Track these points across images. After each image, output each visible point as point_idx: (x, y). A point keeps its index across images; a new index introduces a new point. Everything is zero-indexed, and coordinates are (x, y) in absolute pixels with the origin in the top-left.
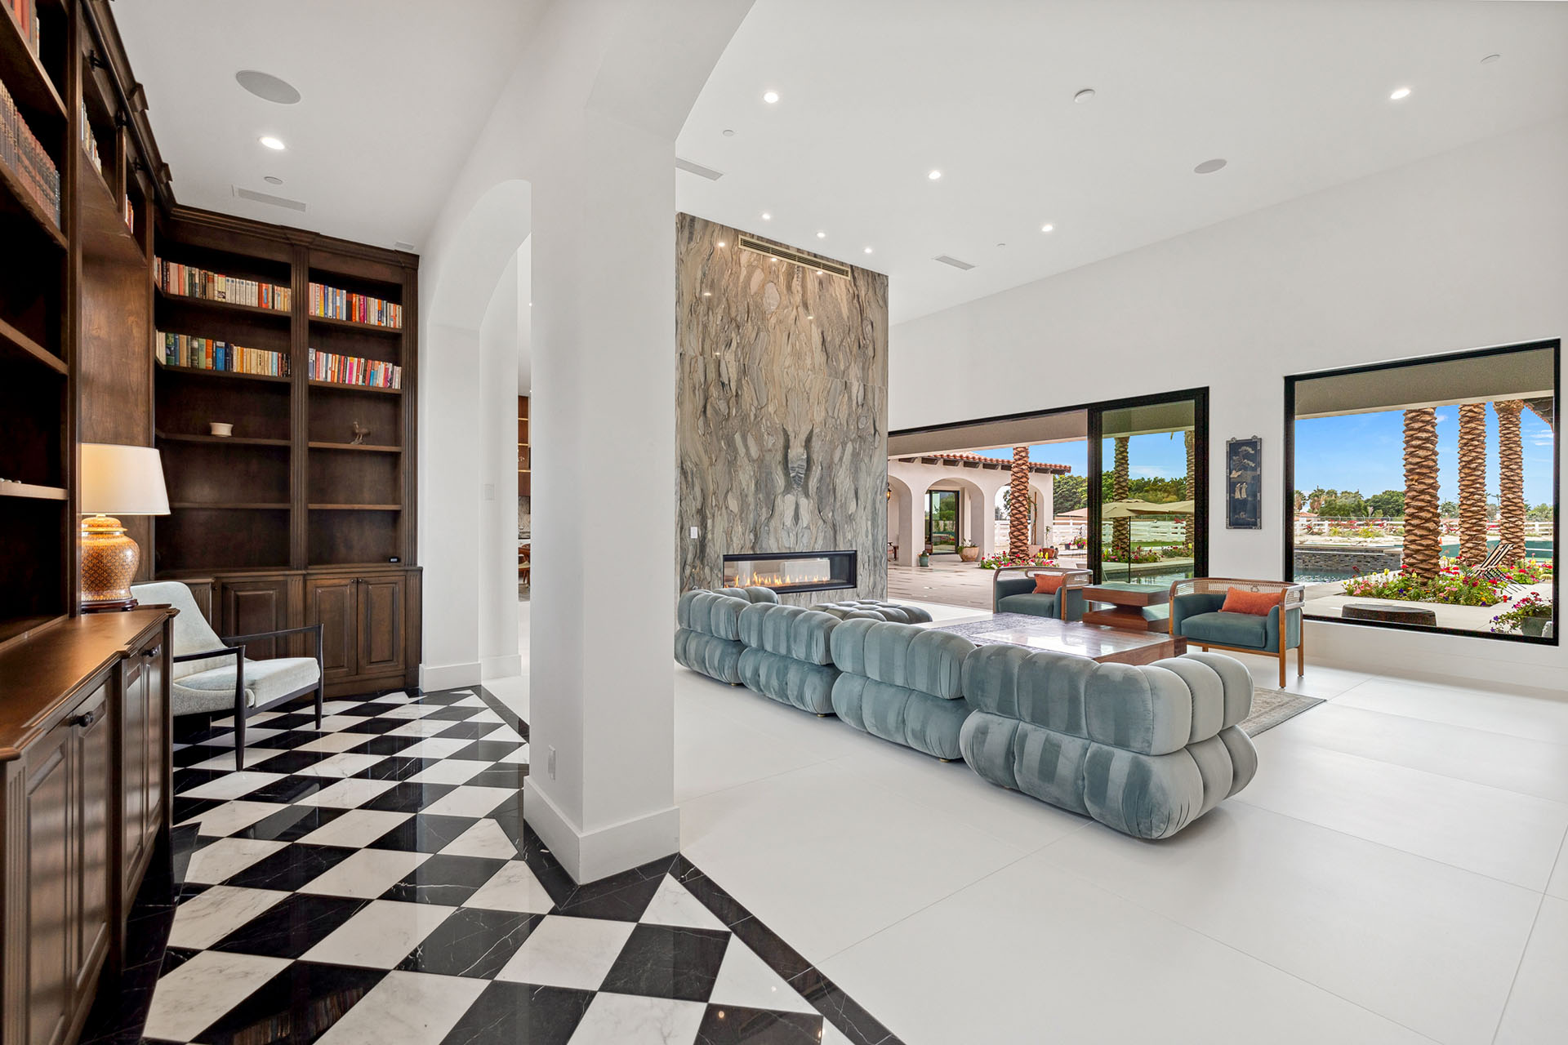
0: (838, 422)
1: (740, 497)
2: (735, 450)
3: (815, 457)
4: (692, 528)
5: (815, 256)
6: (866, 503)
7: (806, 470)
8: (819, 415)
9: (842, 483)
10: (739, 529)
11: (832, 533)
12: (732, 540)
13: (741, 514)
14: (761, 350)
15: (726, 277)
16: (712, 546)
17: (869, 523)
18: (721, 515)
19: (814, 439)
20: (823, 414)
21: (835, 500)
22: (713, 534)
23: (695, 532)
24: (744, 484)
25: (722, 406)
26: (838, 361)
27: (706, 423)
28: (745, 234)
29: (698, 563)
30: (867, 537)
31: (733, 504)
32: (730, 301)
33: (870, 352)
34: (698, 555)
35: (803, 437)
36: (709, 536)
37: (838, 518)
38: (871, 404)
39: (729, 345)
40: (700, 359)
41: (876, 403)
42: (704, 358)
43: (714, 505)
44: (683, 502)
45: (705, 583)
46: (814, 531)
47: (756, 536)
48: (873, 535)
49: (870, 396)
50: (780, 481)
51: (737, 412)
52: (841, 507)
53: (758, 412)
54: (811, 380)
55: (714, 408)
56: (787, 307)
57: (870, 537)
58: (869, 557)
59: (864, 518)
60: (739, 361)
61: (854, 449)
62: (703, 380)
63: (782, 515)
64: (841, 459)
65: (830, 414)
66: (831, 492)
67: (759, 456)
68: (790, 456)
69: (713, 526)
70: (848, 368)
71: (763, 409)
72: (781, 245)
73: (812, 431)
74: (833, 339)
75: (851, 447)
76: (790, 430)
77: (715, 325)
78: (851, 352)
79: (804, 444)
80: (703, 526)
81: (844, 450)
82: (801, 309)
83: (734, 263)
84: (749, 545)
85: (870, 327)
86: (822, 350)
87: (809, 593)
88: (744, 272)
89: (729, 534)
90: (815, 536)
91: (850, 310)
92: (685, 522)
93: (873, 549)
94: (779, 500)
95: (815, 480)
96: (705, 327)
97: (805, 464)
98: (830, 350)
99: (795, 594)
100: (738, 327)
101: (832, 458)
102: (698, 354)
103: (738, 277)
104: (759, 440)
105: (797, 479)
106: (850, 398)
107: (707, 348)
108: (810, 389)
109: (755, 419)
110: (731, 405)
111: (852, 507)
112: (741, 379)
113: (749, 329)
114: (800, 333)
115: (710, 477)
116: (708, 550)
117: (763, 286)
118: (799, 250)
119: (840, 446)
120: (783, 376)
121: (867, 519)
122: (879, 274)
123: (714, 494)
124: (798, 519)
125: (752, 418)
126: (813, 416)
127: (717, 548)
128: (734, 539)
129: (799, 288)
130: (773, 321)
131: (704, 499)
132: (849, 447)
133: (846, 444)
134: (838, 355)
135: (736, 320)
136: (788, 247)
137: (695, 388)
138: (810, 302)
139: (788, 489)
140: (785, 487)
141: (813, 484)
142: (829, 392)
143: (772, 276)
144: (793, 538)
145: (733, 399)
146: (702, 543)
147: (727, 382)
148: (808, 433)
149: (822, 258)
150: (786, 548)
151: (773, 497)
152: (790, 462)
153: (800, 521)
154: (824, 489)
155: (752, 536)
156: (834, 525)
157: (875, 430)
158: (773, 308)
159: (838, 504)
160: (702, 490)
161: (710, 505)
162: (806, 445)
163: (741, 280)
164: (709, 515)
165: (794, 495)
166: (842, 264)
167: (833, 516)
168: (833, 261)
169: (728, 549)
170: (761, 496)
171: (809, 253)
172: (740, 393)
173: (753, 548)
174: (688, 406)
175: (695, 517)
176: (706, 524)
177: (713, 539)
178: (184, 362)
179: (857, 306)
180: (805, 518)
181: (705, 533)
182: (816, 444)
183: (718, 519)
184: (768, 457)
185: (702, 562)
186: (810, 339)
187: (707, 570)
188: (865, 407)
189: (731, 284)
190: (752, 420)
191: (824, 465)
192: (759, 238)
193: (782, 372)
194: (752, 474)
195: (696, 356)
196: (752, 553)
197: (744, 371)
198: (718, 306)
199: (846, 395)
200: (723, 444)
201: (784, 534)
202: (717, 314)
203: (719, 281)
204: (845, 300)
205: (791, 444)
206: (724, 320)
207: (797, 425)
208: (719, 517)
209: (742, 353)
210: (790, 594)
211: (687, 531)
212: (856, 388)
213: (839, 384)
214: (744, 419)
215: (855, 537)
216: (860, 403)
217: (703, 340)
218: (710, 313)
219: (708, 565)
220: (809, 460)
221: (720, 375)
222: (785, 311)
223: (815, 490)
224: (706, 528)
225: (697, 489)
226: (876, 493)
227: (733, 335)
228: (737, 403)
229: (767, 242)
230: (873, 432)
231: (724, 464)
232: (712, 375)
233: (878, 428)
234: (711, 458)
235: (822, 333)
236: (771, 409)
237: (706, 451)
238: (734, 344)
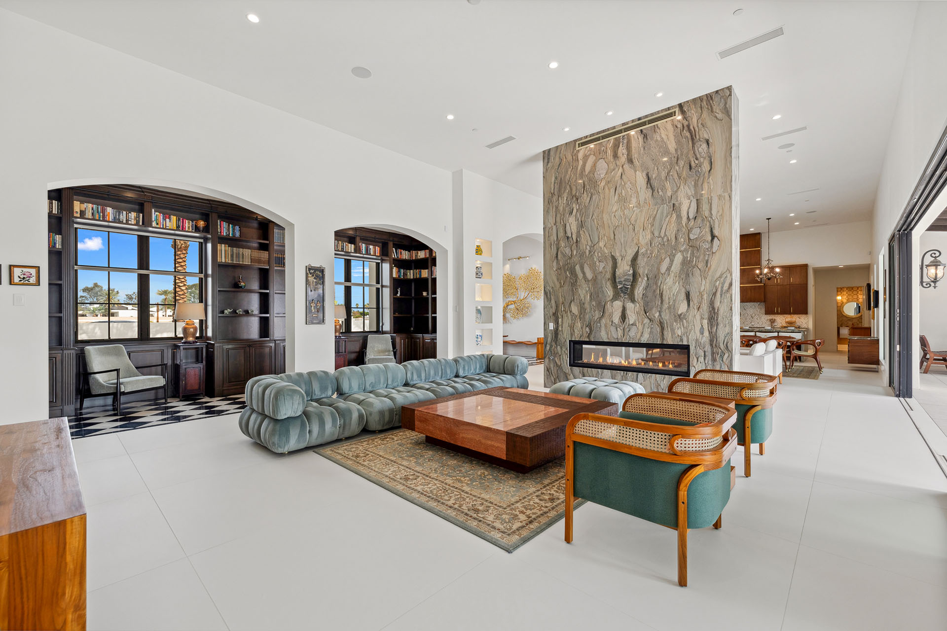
0: (665, 239)
1: (579, 305)
2: (576, 276)
3: (640, 271)
4: (550, 324)
5: (639, 119)
6: (700, 303)
7: (632, 282)
8: (644, 238)
9: (670, 288)
10: (579, 324)
11: (659, 329)
12: (574, 331)
13: (580, 316)
14: (594, 206)
15: (569, 172)
16: (562, 334)
17: (705, 322)
18: (567, 316)
19: (640, 258)
20: (649, 237)
21: (662, 303)
22: (562, 327)
23: (551, 326)
24: (582, 296)
25: (567, 251)
26: (664, 188)
27: (558, 263)
28: (581, 139)
29: (553, 343)
30: (702, 333)
31: (575, 309)
32: (572, 186)
33: (706, 166)
34: (553, 339)
35: (629, 257)
36: (560, 329)
37: (666, 317)
38: (707, 213)
39: (571, 213)
40: (554, 227)
41: (714, 212)
42: (556, 226)
43: (563, 309)
44: (545, 309)
45: (558, 355)
46: (640, 327)
47: (591, 329)
48: (710, 333)
49: (705, 207)
50: (610, 293)
51: (577, 252)
52: (669, 308)
53: (592, 248)
54: (636, 214)
55: (562, 253)
56: (614, 170)
57: (706, 333)
58: (705, 352)
59: (698, 317)
60: (578, 220)
61: (684, 259)
62: (555, 239)
63: (611, 315)
64: (669, 269)
65: (656, 234)
66: (658, 296)
67: (593, 277)
68: (618, 273)
69: (562, 322)
70: (676, 191)
71: (595, 246)
72: (608, 129)
73: (637, 252)
74: (659, 174)
75: (681, 257)
76: (617, 255)
77: (562, 205)
78: (680, 177)
79: (630, 263)
80: (557, 323)
81: (672, 261)
82: (626, 166)
83: (574, 161)
84: (585, 335)
85: (704, 146)
86: (647, 188)
87: (635, 374)
88: (581, 163)
89: (572, 327)
90: (641, 331)
91: (678, 142)
92: (546, 320)
93: (711, 345)
94: (608, 305)
95: (641, 288)
96: (557, 208)
97: (632, 278)
98: (655, 184)
99: (622, 372)
100: (577, 199)
101: (658, 269)
102: (553, 225)
103: (577, 169)
104: (593, 267)
105: (624, 290)
106: (679, 217)
107: (558, 219)
108: (636, 221)
109: (590, 253)
110: (573, 249)
111: (683, 308)
112: (579, 231)
113: (585, 198)
114: (625, 184)
115: (560, 294)
116: (559, 336)
117: (595, 164)
118: (623, 124)
119: (668, 259)
120: (611, 219)
121: (702, 318)
122: (717, 92)
123: (563, 303)
124: (625, 318)
125: (587, 253)
126: (639, 240)
127: (565, 335)
128: (576, 331)
129: (625, 151)
130: (603, 184)
131: (557, 306)
132: (679, 258)
133: (674, 256)
134: (664, 186)
135: (575, 196)
136: (614, 128)
137: (551, 244)
138: (635, 156)
139: (616, 297)
140: (613, 296)
141: (639, 291)
142: (654, 219)
143: (601, 154)
144: (620, 332)
145: (575, 245)
146: (556, 332)
147: (570, 236)
148: (634, 254)
149: (646, 116)
150: (614, 338)
151: (604, 303)
152: (617, 278)
153: (627, 319)
154: (650, 295)
155: (588, 329)
156: (661, 323)
157: (713, 237)
158: (602, 176)
159: (666, 306)
160: (556, 302)
161: (560, 310)
162: (632, 264)
163: (579, 168)
164: (560, 317)
165: (621, 301)
166: (669, 109)
167: (660, 315)
168: (658, 112)
169: (572, 335)
170: (594, 303)
171: (633, 121)
172: (579, 240)
173: (588, 337)
174: (548, 255)
175: (552, 317)
176: (558, 322)
177: (562, 330)
178: (415, 277)
179: (688, 134)
180: (632, 318)
181: (558, 327)
182: (641, 262)
183: (565, 318)
184: (599, 277)
185: (556, 344)
186: (634, 184)
187: (559, 347)
188: (699, 220)
189: (572, 176)
190: (587, 255)
191: (650, 276)
192: (591, 135)
193: (610, 216)
194: (588, 289)
195: (552, 227)
196: (588, 340)
197: (581, 225)
198: (564, 193)
199: (674, 216)
200: (568, 273)
201: (613, 329)
202: (563, 197)
203: (565, 176)
204: (672, 138)
205: (618, 265)
206: (568, 199)
207: (623, 250)
208: (566, 317)
209: (580, 214)
210: (618, 371)
211: (547, 325)
212: (687, 206)
213: (666, 208)
214: (582, 255)
215: (686, 334)
216: (691, 216)
217: (556, 216)
218: (560, 198)
219: (559, 345)
220: (635, 275)
221: (566, 233)
222: (612, 174)
223: (641, 296)
224: (558, 323)
225: (553, 302)
226: (715, 294)
227: (574, 205)
228: (577, 247)
229: (597, 134)
230: (710, 238)
231: (569, 285)
232: (561, 234)
233: (716, 232)
234: (560, 283)
235: (647, 175)
236: (601, 244)
237: (558, 279)
238: (575, 211)
